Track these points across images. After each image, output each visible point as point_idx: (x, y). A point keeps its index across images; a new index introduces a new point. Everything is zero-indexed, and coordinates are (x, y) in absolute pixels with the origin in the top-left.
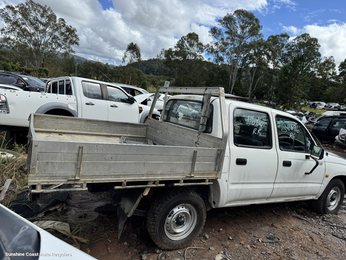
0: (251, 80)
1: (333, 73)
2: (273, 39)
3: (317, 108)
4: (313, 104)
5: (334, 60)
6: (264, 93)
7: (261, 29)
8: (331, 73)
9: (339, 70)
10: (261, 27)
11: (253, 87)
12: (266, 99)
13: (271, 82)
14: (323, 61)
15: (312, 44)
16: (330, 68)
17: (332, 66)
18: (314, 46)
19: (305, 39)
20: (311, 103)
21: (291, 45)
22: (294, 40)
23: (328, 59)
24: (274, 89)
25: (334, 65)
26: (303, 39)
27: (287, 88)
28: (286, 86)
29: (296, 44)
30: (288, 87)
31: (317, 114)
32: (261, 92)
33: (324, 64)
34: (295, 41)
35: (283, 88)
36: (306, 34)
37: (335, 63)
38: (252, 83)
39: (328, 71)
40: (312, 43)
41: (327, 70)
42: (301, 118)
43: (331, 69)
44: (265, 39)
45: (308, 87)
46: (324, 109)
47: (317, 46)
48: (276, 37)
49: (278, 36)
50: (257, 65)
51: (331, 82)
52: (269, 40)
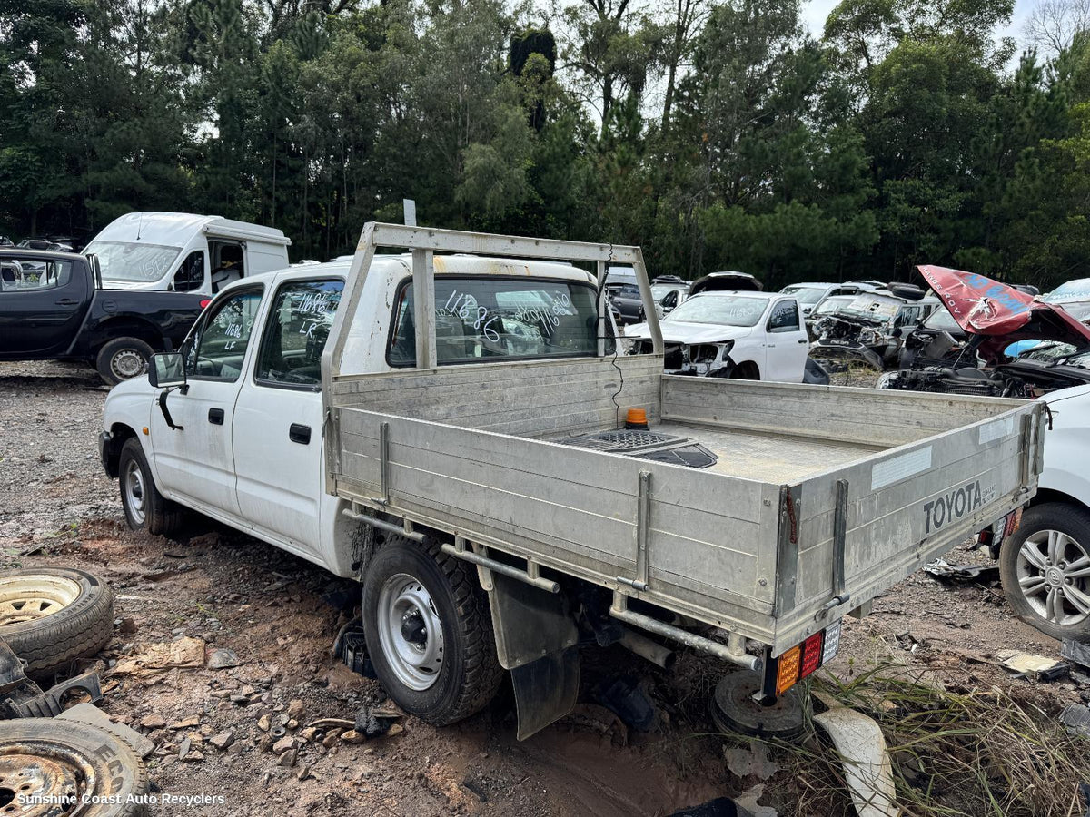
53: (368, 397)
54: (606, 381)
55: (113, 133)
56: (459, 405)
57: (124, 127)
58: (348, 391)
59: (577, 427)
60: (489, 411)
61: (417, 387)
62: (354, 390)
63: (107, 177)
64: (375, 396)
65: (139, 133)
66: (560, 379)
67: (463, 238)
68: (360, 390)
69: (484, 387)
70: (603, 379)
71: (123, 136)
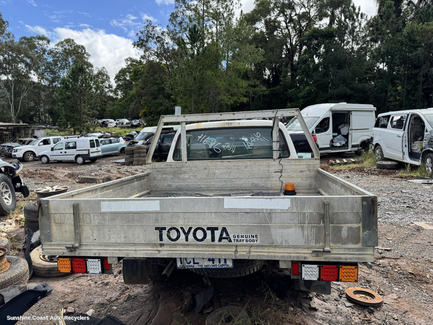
0: (11, 98)
1: (109, 85)
2: (28, 42)
3: (108, 126)
4: (103, 123)
5: (107, 72)
6: (33, 115)
7: (7, 26)
8: (107, 86)
9: (116, 82)
10: (6, 23)
11: (16, 109)
12: (37, 123)
13: (39, 99)
14: (95, 72)
15: (80, 53)
16: (105, 80)
17: (106, 78)
18: (83, 54)
19: (71, 45)
20: (100, 121)
21: (55, 52)
22: (56, 45)
23: (100, 70)
24: (47, 110)
25: (108, 78)
26: (68, 45)
27: (73, 107)
28: (71, 104)
29: (60, 51)
30: (74, 105)
31: (113, 133)
32: (28, 114)
33: (97, 76)
34: (59, 47)
35: (67, 106)
36: (69, 39)
37: (108, 74)
38: (13, 103)
39: (104, 84)
40: (80, 51)
41: (102, 82)
42: (118, 139)
43: (106, 82)
44: (17, 40)
45: (97, 104)
46: (116, 126)
47: (87, 55)
48: (31, 38)
49: (34, 38)
50: (13, 77)
51: (110, 97)
52: (22, 43)
53: (159, 170)
54: (275, 169)
55: (339, 75)
56: (195, 174)
57: (343, 72)
58: (152, 167)
59: (256, 188)
60: (208, 178)
61: (177, 167)
62: (154, 167)
63: (336, 91)
64: (161, 170)
65: (348, 73)
66: (246, 168)
67: (197, 116)
68: (156, 167)
69: (205, 169)
70: (272, 169)
71: (343, 75)
